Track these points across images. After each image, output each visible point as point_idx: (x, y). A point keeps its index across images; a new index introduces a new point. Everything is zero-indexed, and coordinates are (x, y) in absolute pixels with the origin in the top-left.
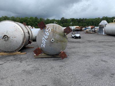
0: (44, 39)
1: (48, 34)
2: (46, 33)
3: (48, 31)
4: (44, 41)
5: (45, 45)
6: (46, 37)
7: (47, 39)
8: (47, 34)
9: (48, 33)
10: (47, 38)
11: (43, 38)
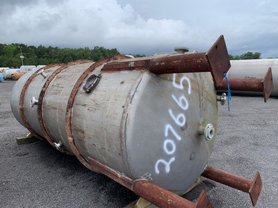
0: (170, 131)
1: (184, 103)
2: (178, 98)
3: (181, 87)
4: (171, 142)
5: (173, 159)
6: (181, 120)
7: (182, 129)
8: (180, 104)
9: (183, 97)
10: (182, 124)
11: (168, 126)
